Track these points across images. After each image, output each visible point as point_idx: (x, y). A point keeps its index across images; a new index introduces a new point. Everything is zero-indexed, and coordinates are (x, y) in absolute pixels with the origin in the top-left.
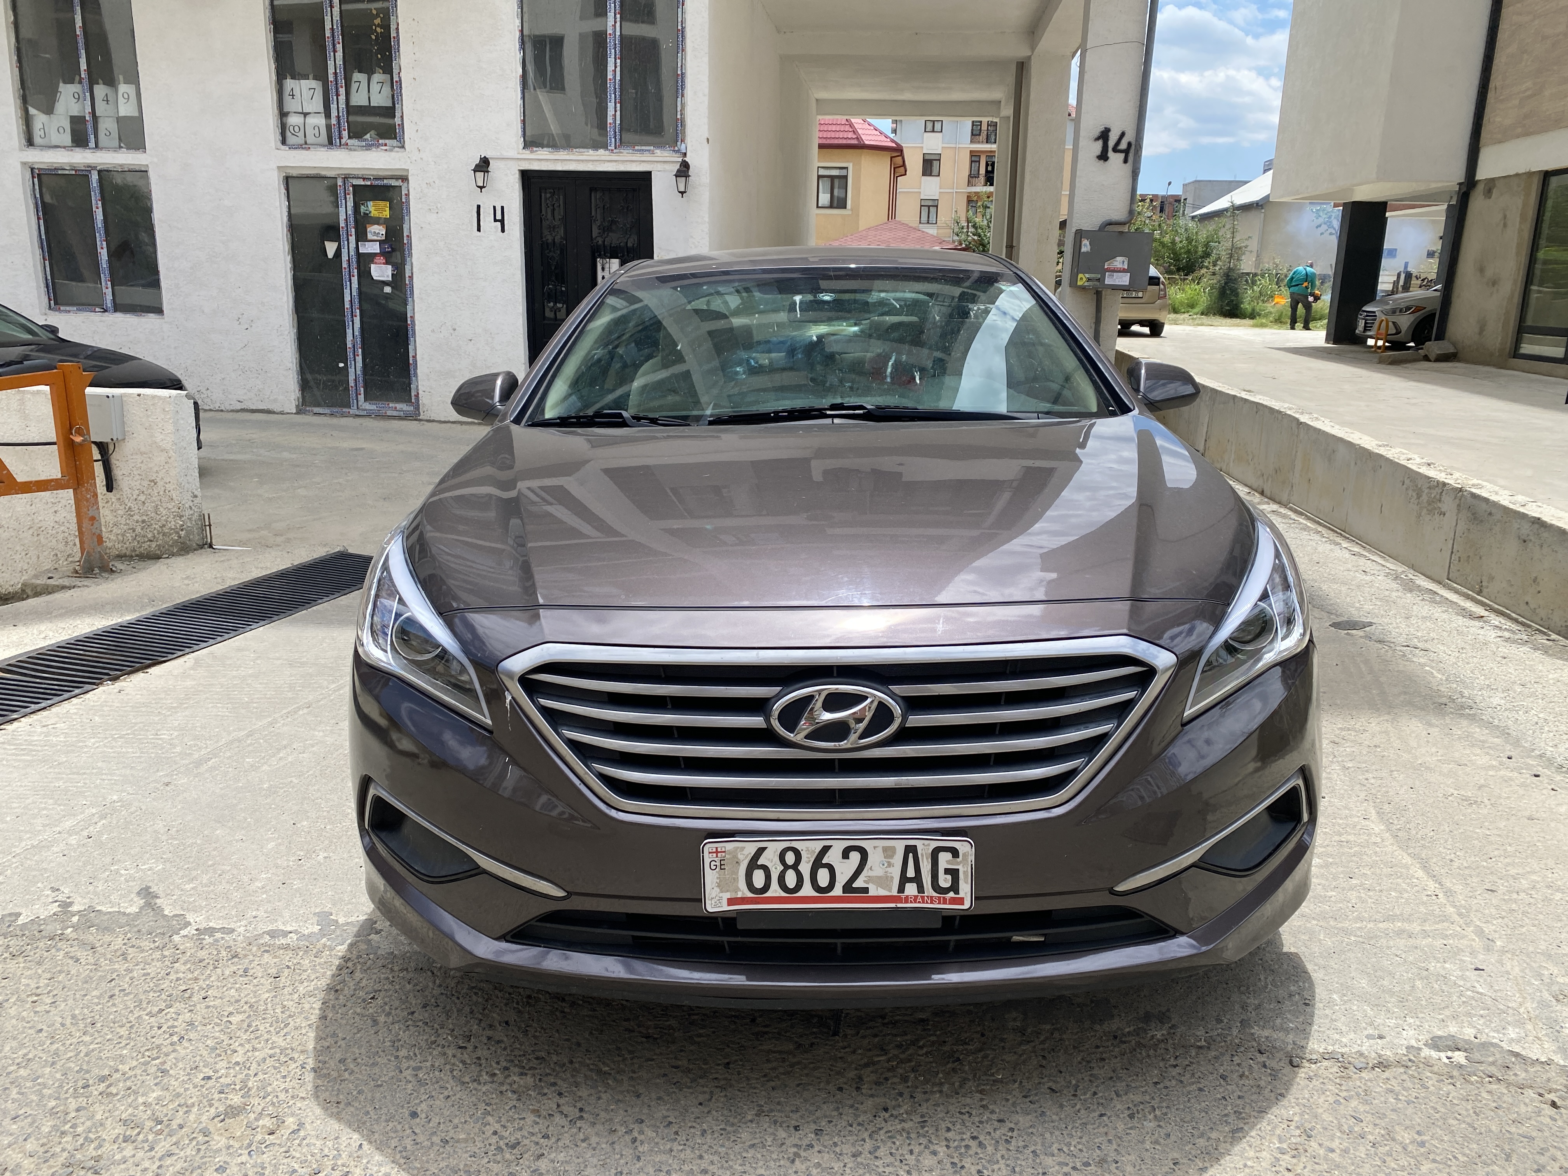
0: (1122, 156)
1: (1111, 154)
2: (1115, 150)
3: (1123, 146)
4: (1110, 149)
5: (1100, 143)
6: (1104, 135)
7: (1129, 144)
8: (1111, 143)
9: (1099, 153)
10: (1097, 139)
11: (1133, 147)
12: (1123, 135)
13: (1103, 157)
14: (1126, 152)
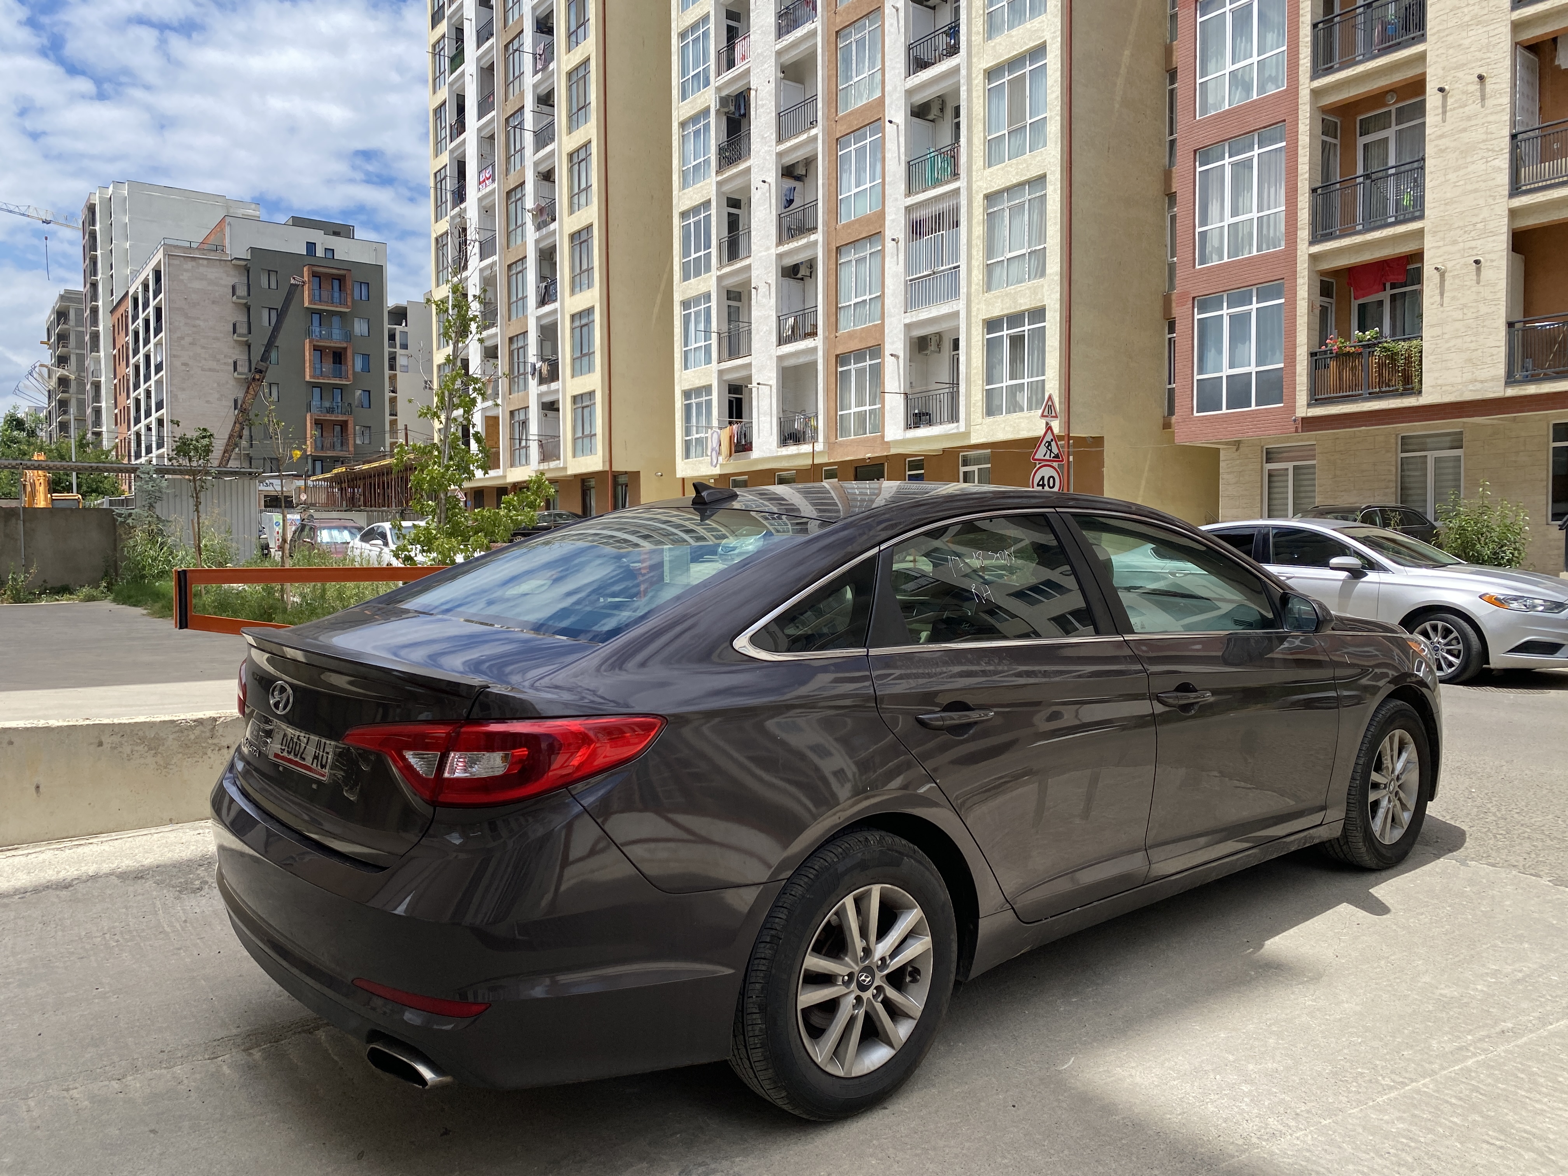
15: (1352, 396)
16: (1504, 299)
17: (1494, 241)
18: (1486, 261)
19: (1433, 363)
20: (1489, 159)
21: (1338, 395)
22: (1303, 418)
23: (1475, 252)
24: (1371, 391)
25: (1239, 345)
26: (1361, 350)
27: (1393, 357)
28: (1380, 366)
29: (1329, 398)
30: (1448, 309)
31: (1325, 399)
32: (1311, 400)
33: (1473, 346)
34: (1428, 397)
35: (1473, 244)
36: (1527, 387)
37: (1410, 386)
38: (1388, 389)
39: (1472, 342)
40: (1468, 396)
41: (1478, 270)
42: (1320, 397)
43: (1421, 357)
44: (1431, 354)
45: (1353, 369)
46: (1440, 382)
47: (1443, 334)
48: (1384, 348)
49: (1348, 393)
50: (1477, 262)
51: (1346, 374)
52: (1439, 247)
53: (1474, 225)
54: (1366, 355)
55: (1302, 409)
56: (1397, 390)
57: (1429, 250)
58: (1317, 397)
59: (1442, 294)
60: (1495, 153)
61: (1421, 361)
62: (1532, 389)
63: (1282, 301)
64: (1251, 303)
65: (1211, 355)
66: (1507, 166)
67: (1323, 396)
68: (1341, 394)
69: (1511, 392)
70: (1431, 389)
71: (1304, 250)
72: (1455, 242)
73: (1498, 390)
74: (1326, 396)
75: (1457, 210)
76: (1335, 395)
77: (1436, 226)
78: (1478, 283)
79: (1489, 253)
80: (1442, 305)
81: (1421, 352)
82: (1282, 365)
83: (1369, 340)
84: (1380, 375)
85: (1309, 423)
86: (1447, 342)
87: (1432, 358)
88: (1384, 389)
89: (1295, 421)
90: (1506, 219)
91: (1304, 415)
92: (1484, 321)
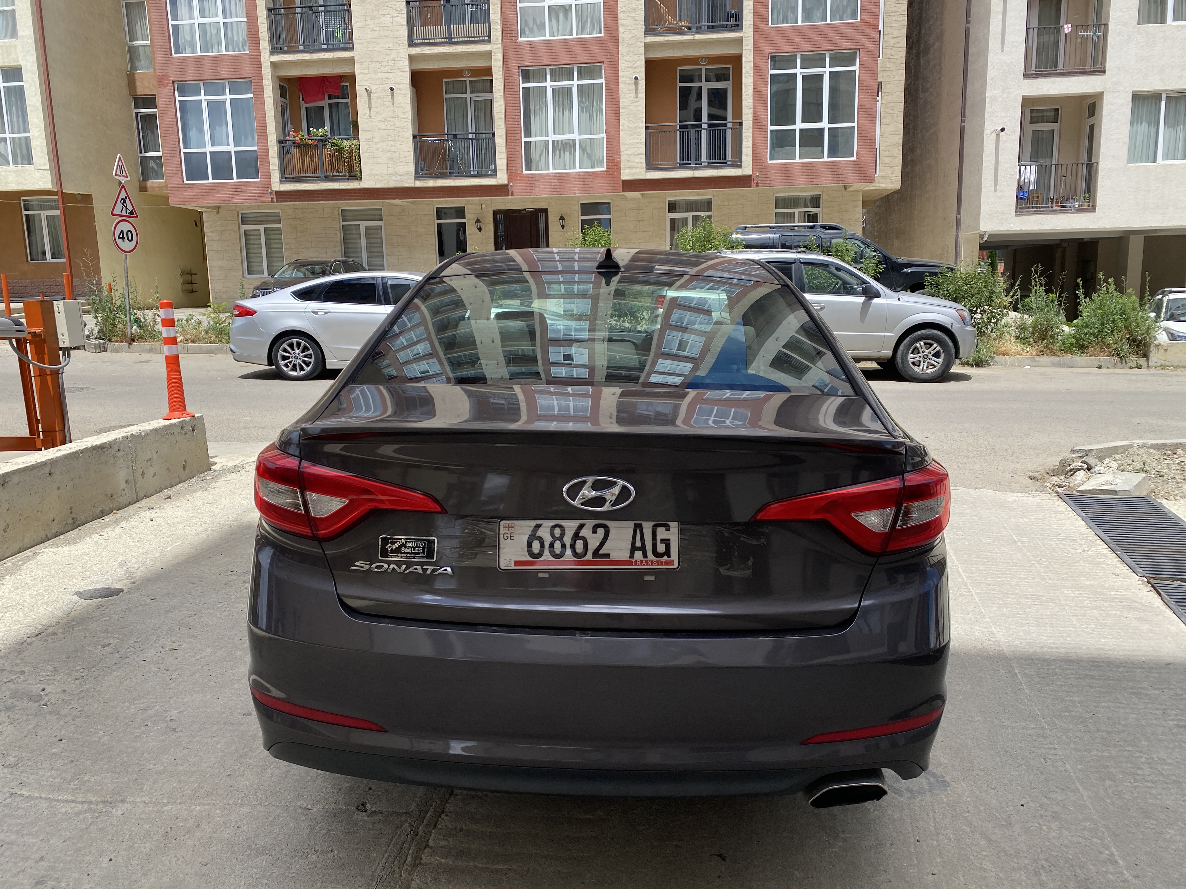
15: (313, 177)
16: (410, 118)
17: (401, 76)
18: (397, 89)
19: (368, 158)
20: (394, 16)
21: (302, 175)
22: (276, 192)
23: (389, 82)
24: (326, 174)
25: (217, 127)
26: (316, 143)
27: (340, 150)
28: (331, 156)
29: (296, 177)
30: (375, 120)
31: (293, 178)
32: (282, 178)
33: (393, 149)
34: (366, 183)
35: (388, 75)
36: (428, 181)
37: (353, 174)
38: (337, 174)
39: (392, 146)
40: (392, 184)
41: (393, 95)
42: (288, 176)
43: (359, 153)
44: (366, 152)
45: (312, 157)
46: (373, 172)
47: (373, 138)
48: (333, 143)
49: (309, 175)
50: (392, 89)
51: (307, 160)
52: (365, 74)
53: (388, 61)
54: (320, 147)
55: (277, 185)
56: (345, 176)
57: (359, 74)
58: (286, 176)
59: (370, 109)
60: (397, 12)
61: (359, 156)
62: (431, 183)
63: (251, 96)
64: (224, 94)
65: (193, 133)
66: (406, 23)
67: (291, 176)
68: (304, 175)
69: (419, 184)
70: (368, 177)
71: (267, 58)
72: (376, 72)
73: (410, 181)
74: (293, 176)
75: (376, 49)
76: (300, 175)
77: (363, 58)
78: (393, 104)
79: (398, 84)
80: (371, 117)
81: (359, 149)
82: (256, 148)
83: (321, 136)
84: (332, 164)
85: (281, 196)
86: (376, 144)
87: (366, 154)
88: (335, 174)
89: (271, 193)
90: (408, 62)
91: (278, 189)
92: (399, 132)
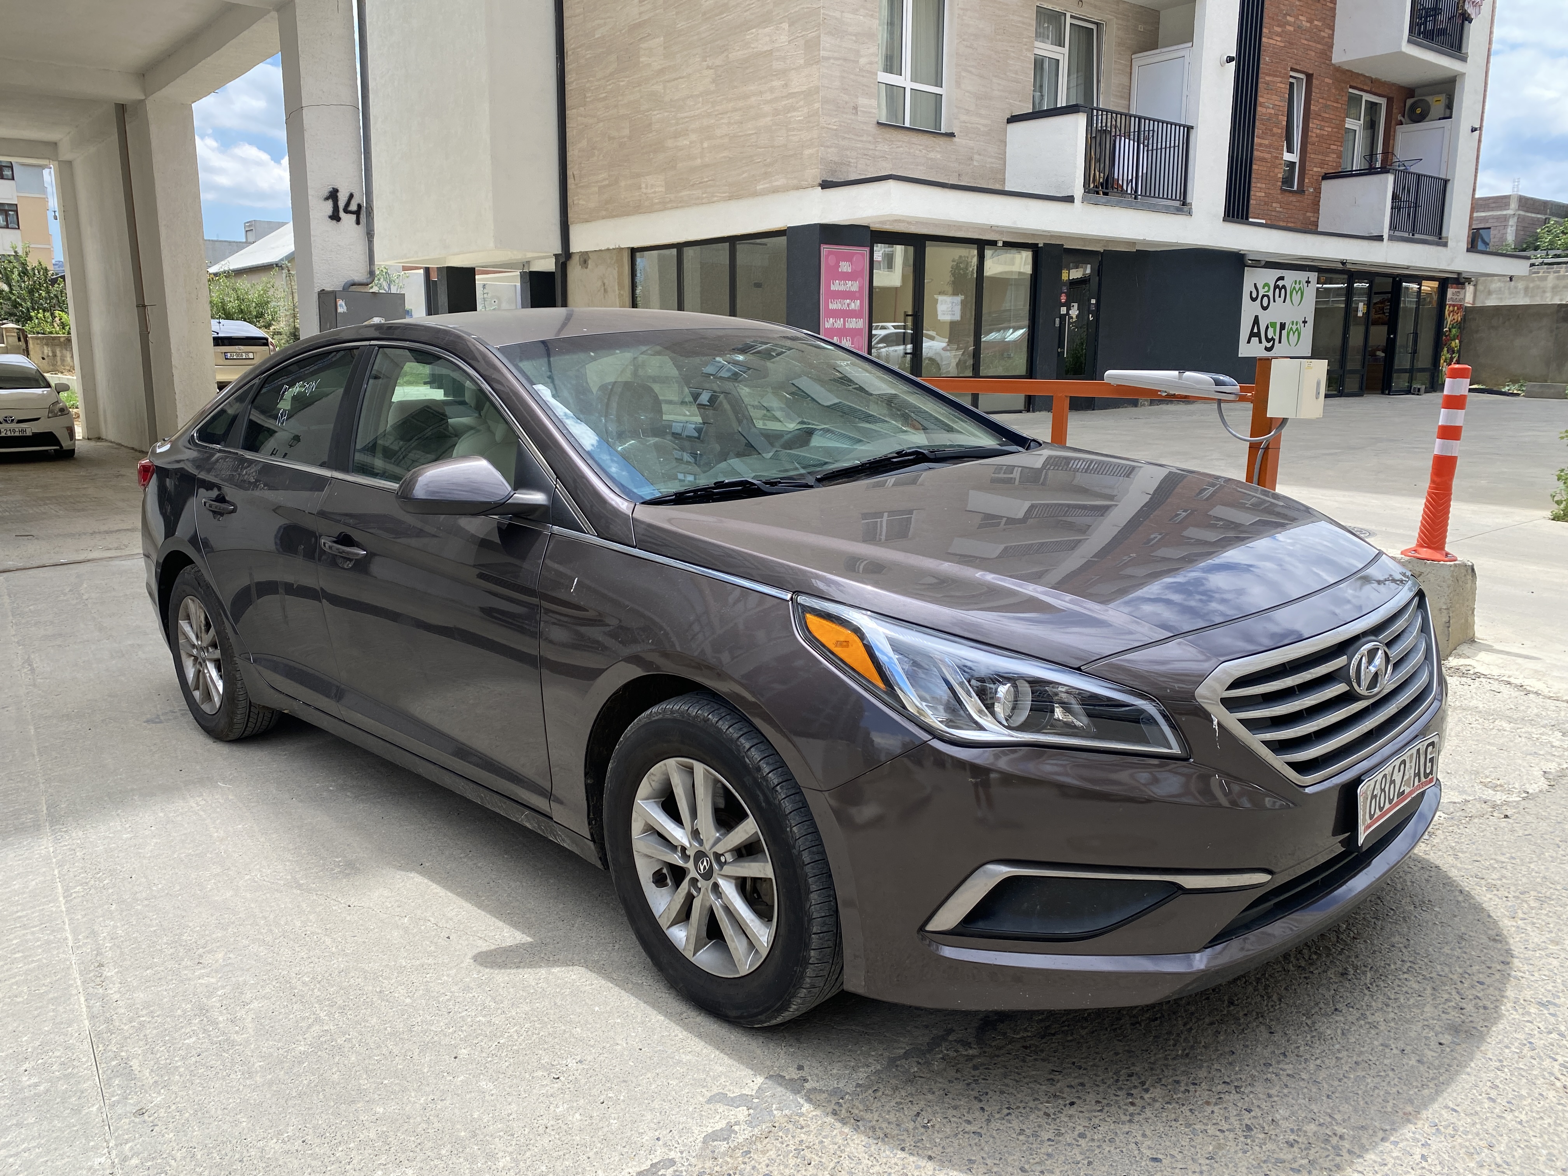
0: (354, 217)
1: (342, 214)
2: (346, 211)
3: (353, 207)
4: (341, 210)
5: (329, 204)
6: (333, 195)
7: (359, 206)
8: (341, 204)
9: (330, 212)
10: (327, 199)
11: (364, 210)
12: (351, 196)
13: (335, 217)
14: (358, 213)
